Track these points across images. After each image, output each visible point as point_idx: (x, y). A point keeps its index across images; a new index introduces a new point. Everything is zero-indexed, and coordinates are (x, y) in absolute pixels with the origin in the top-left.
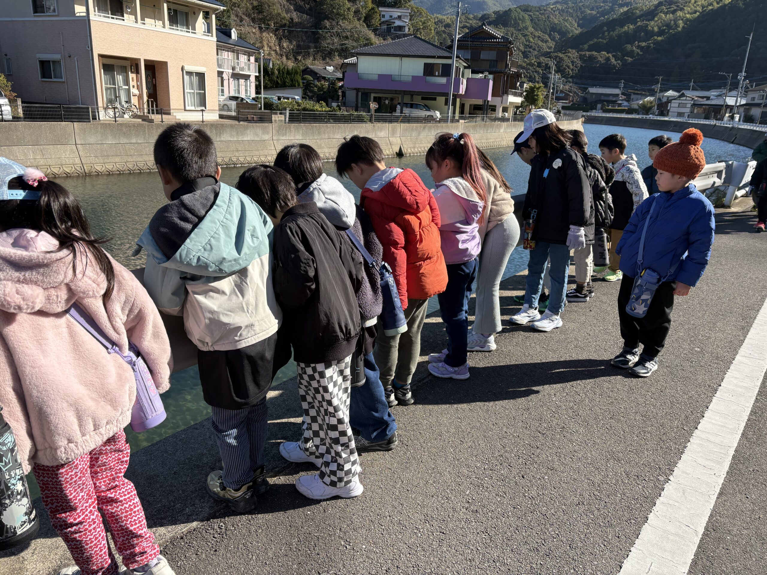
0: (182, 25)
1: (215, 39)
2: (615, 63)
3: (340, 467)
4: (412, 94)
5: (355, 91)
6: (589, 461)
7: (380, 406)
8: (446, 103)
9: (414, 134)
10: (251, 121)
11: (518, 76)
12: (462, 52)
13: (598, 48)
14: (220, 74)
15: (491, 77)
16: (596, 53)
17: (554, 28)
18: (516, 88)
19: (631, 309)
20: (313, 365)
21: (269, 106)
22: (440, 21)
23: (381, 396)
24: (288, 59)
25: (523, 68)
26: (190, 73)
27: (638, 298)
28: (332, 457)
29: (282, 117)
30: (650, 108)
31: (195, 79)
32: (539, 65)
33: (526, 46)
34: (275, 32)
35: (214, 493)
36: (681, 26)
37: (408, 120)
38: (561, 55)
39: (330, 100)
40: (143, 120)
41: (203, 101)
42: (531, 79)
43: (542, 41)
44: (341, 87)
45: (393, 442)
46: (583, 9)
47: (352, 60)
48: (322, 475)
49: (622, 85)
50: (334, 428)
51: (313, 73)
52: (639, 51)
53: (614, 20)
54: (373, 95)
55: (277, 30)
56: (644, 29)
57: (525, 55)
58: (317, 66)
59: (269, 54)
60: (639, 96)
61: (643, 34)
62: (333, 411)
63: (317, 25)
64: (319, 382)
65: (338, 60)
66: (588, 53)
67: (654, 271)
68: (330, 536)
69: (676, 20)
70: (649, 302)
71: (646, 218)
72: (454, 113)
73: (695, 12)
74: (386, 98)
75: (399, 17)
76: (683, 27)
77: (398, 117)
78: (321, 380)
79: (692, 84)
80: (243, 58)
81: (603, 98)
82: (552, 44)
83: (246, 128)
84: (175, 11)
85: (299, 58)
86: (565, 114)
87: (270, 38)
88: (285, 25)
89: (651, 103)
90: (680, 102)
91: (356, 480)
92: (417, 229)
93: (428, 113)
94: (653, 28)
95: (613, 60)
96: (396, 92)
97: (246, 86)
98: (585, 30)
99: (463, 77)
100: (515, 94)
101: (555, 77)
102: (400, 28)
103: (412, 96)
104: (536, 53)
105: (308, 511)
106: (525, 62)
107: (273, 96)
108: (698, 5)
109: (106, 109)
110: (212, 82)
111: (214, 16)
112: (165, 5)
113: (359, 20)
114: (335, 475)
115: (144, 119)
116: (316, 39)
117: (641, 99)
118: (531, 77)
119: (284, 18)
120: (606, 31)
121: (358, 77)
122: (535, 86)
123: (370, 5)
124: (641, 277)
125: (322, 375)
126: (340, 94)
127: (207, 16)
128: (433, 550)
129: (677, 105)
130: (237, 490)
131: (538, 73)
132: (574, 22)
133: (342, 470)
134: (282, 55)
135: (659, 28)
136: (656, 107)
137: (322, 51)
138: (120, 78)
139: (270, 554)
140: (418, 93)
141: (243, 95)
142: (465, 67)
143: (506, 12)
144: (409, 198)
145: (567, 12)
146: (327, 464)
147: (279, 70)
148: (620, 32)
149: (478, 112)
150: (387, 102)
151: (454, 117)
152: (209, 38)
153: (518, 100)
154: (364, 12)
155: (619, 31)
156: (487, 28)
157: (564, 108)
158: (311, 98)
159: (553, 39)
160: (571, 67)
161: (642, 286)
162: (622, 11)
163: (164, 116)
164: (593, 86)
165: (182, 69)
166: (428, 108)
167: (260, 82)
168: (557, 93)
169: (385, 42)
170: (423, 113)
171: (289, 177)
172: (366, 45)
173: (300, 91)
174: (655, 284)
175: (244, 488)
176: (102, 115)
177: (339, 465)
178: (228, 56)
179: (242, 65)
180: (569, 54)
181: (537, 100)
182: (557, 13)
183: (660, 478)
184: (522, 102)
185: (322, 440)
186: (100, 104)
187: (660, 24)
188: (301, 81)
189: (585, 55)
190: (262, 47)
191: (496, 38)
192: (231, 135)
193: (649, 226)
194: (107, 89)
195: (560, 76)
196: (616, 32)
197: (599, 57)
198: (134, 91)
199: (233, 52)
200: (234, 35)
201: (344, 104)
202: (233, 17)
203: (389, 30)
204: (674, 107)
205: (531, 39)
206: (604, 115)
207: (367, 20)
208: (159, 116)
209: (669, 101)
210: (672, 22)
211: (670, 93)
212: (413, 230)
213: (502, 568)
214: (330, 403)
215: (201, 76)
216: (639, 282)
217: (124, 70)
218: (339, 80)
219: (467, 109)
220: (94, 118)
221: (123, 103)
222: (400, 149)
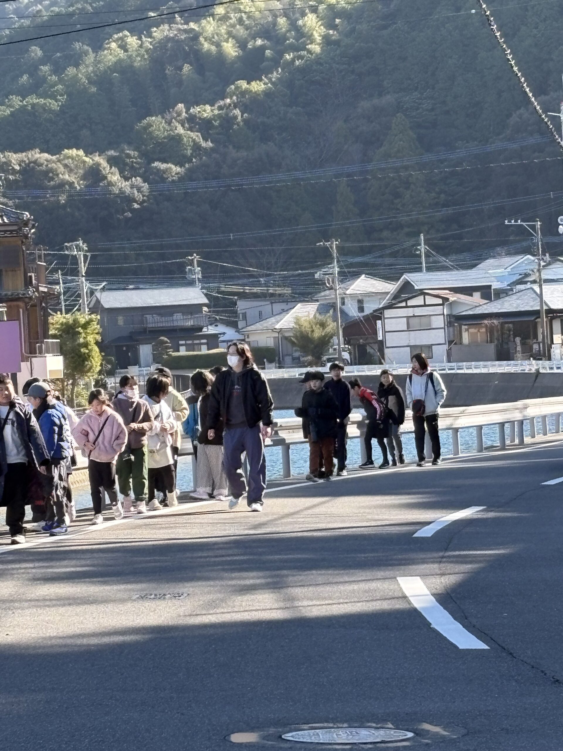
16: (46, 155)
30: (325, 342)
36: (318, 38)
49: (197, 272)
52: (197, 136)
60: (265, 306)
61: (187, 68)
76: (327, 40)
81: (152, 323)
90: (410, 312)
94: (218, 45)
95: (115, 177)
120: (43, 61)
136: (336, 336)
148: (101, 67)
187: (240, 31)
197: (61, 169)
204: (393, 330)
209: (372, 311)
210: (282, 21)
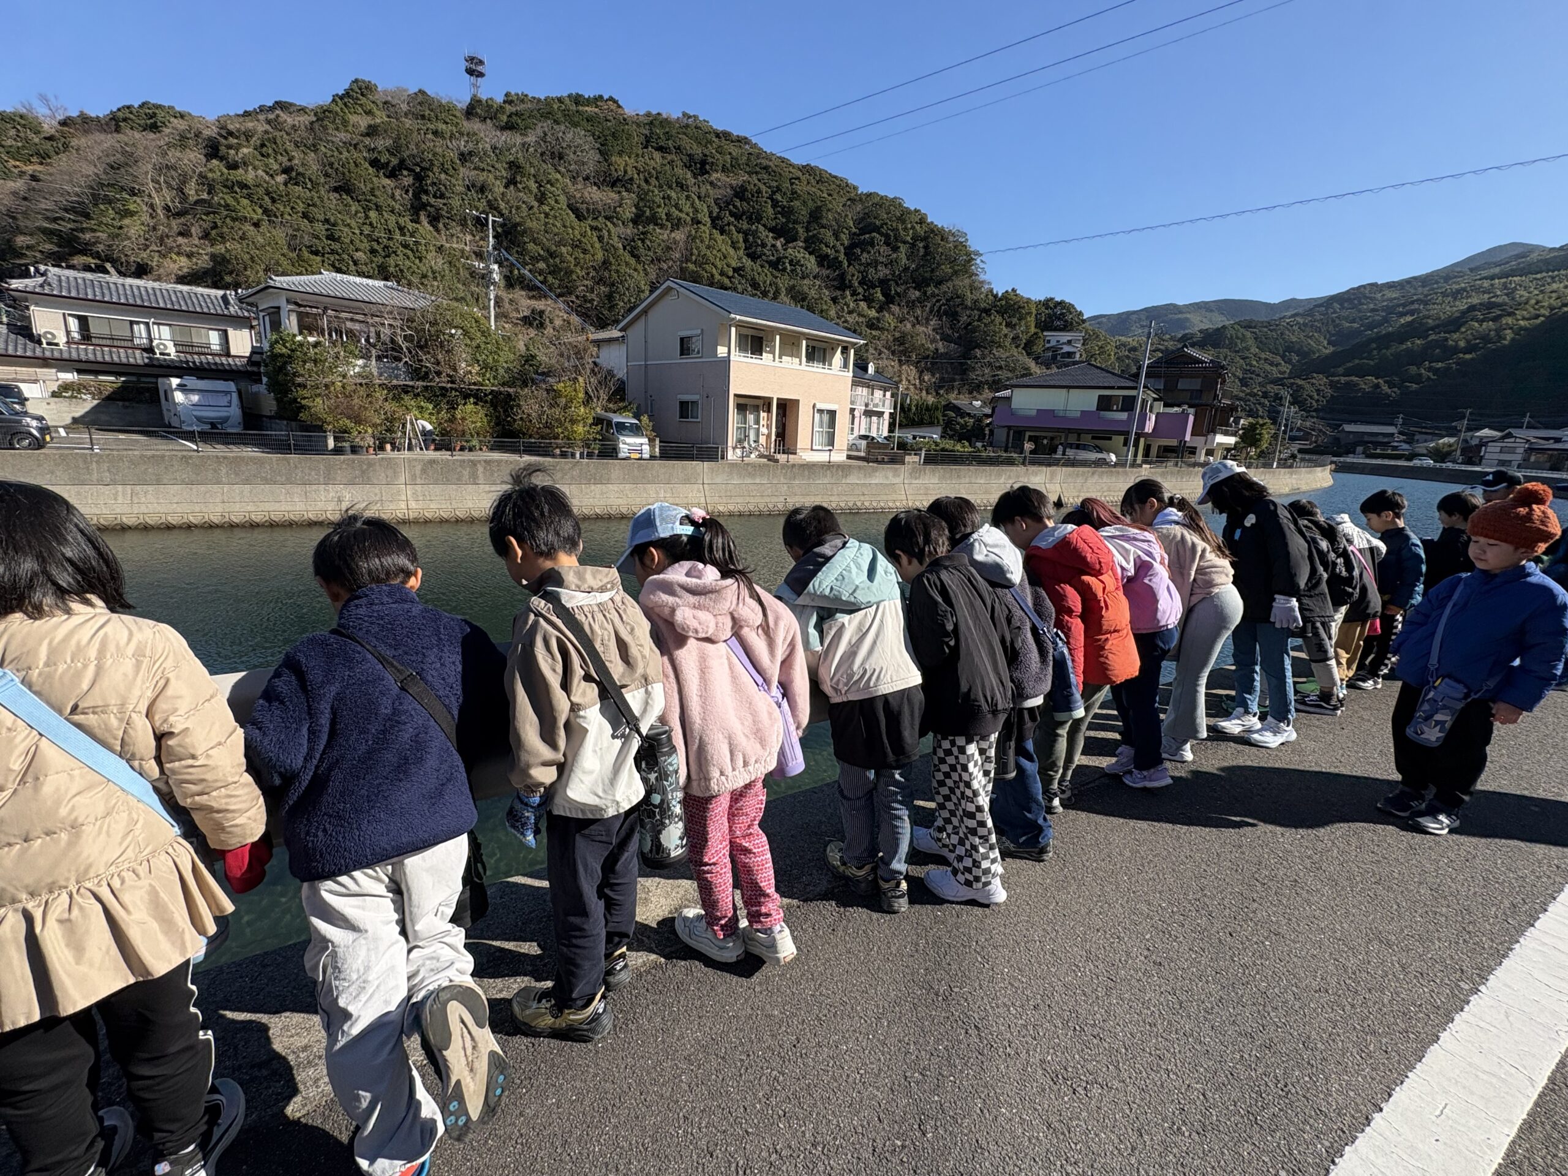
0: (819, 361)
1: (851, 374)
2: (1389, 391)
3: (976, 864)
4: (1079, 433)
5: (1005, 430)
6: (1338, 934)
7: (1034, 806)
8: (1126, 443)
9: (1080, 480)
10: (882, 462)
11: (1232, 409)
12: (1152, 380)
13: (1362, 372)
14: (852, 410)
15: (1192, 411)
16: (1357, 379)
17: (1290, 348)
18: (1228, 425)
19: (1417, 733)
20: (951, 738)
21: (903, 446)
22: (1124, 345)
23: (1037, 794)
24: (928, 393)
25: (1240, 399)
26: (821, 411)
27: (1428, 718)
28: (967, 850)
29: (916, 459)
30: (1449, 453)
31: (826, 417)
32: (1265, 395)
33: (1245, 371)
34: (916, 364)
35: (833, 866)
37: (1072, 463)
38: (1300, 382)
39: (974, 439)
40: (769, 460)
41: (831, 441)
42: (1251, 413)
43: (1272, 364)
44: (988, 425)
45: (1047, 852)
46: (1337, 321)
47: (1007, 393)
48: (955, 872)
49: (1400, 421)
50: (972, 816)
51: (957, 409)
53: (1389, 334)
54: (1028, 434)
55: (918, 362)
56: (1442, 344)
57: (1244, 382)
58: (961, 400)
59: (907, 389)
60: (1430, 437)
61: (1438, 351)
62: (971, 795)
63: (966, 355)
64: (957, 758)
65: (988, 394)
66: (1343, 379)
67: (1458, 681)
68: (965, 947)
69: (1498, 331)
70: (1447, 726)
71: (1446, 605)
72: (1136, 455)
73: (1537, 317)
74: (1046, 437)
75: (1069, 342)
77: (1059, 460)
78: (961, 756)
79: (1527, 419)
80: (878, 394)
81: (1366, 438)
82: (1286, 368)
83: (875, 470)
84: (814, 348)
85: (942, 392)
86: (1302, 460)
87: (910, 372)
88: (928, 357)
89: (1450, 446)
90: (1504, 445)
91: (996, 883)
92: (1100, 594)
93: (1100, 456)
94: (1457, 342)
95: (1385, 388)
96: (1058, 430)
97: (878, 424)
98: (1340, 349)
99: (1151, 411)
100: (1226, 433)
101: (1289, 411)
102: (1070, 354)
103: (1079, 435)
104: (1261, 379)
105: (939, 911)
106: (1243, 391)
107: (908, 435)
108: (1543, 307)
109: (734, 448)
110: (843, 420)
111: (852, 351)
112: (804, 342)
113: (1017, 347)
114: (971, 873)
115: (770, 458)
116: (963, 370)
117: (1432, 440)
118: (1251, 410)
119: (928, 349)
120: (1375, 349)
121: (1013, 413)
122: (1257, 423)
123: (1033, 330)
124: (1435, 688)
125: (962, 751)
126: (987, 432)
127: (845, 350)
128: (1097, 998)
129: (1498, 450)
130: (859, 868)
131: (1263, 405)
132: (1322, 339)
133: (979, 867)
134: (921, 390)
135: (1468, 342)
136: (1459, 452)
137: (970, 384)
138: (751, 418)
139: (894, 949)
140: (1088, 432)
141: (874, 434)
142: (1155, 400)
143: (1218, 329)
144: (1089, 557)
145: (1312, 326)
146: (960, 859)
147: (917, 406)
148: (1398, 350)
149: (1169, 455)
150: (1045, 442)
151: (1135, 461)
152: (846, 374)
153: (1231, 440)
154: (1024, 338)
155: (1396, 348)
156: (1189, 351)
157: (1300, 451)
158: (951, 437)
159: (1289, 362)
160: (1316, 397)
161: (1436, 701)
162: (1402, 321)
163: (791, 456)
164: (1350, 422)
165: (814, 406)
166: (1100, 450)
167: (895, 420)
168: (1291, 430)
169: (1049, 372)
170: (1093, 456)
171: (944, 523)
172: (1023, 376)
173: (939, 429)
174: (1459, 700)
175: (868, 868)
176: (731, 455)
177: (974, 861)
178: (862, 391)
179: (876, 401)
180: (1314, 381)
181: (1260, 440)
182: (1295, 328)
183: (1462, 984)
184: (1236, 443)
185: (955, 827)
186: (730, 444)
188: (941, 418)
189: (1338, 382)
190: (901, 381)
191: (1203, 362)
192: (859, 478)
193: (1450, 618)
194: (738, 428)
195: (1297, 409)
196: (1392, 350)
197: (1362, 383)
198: (764, 430)
199: (868, 387)
200: (871, 369)
201: (991, 444)
202: (871, 350)
203: (1054, 357)
204: (1492, 453)
205: (1254, 363)
206: (1368, 461)
207: (1028, 347)
208: (785, 456)
209: (1483, 443)
210: (1493, 333)
211: (1486, 432)
212: (1096, 596)
213: (1198, 1047)
214: (968, 785)
215: (832, 414)
216: (1431, 695)
217: (756, 409)
218: (987, 416)
219: (1154, 451)
220: (723, 458)
221: (752, 443)
222: (1060, 497)
